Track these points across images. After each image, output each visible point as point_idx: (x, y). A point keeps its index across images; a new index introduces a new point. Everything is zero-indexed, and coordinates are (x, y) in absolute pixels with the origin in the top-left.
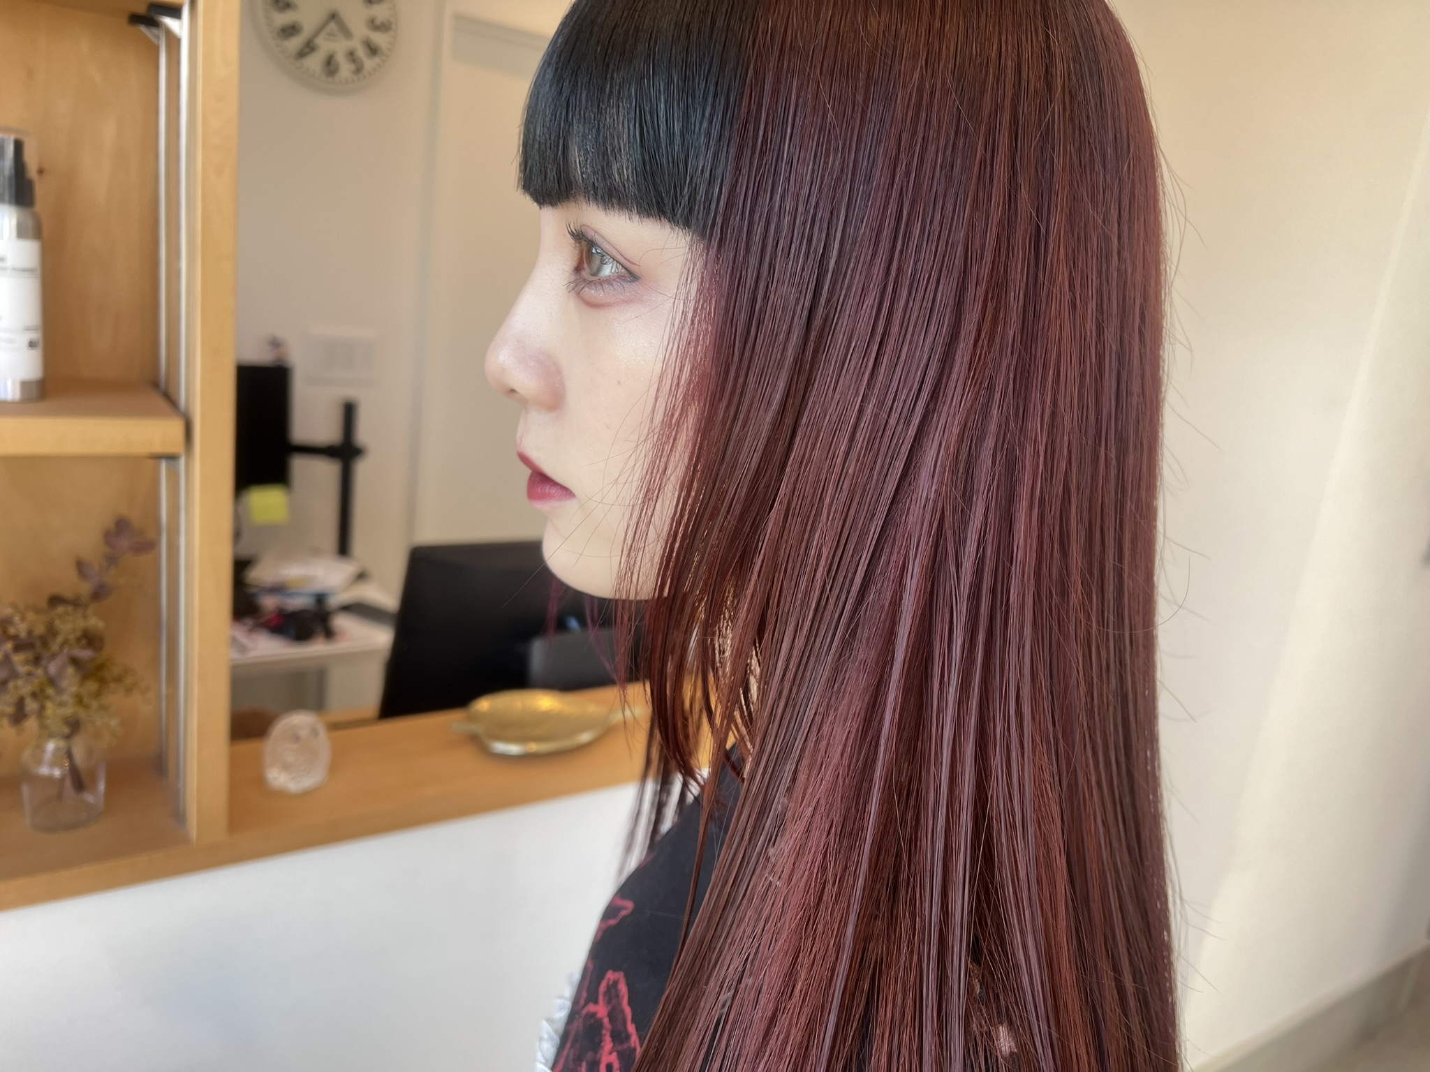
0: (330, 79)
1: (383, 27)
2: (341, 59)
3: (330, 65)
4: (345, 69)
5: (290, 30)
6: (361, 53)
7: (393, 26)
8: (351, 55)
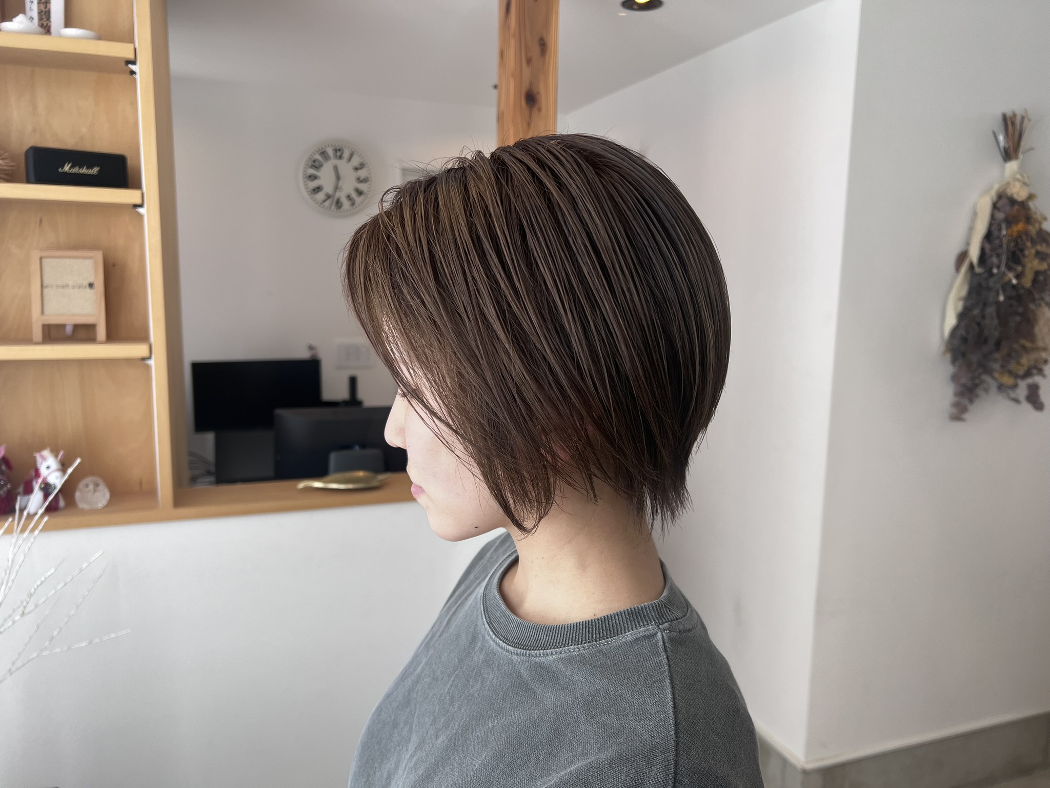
0: (339, 211)
1: (365, 180)
2: (344, 200)
3: (339, 204)
4: (346, 204)
5: (318, 189)
6: (354, 195)
7: (370, 179)
8: (349, 197)
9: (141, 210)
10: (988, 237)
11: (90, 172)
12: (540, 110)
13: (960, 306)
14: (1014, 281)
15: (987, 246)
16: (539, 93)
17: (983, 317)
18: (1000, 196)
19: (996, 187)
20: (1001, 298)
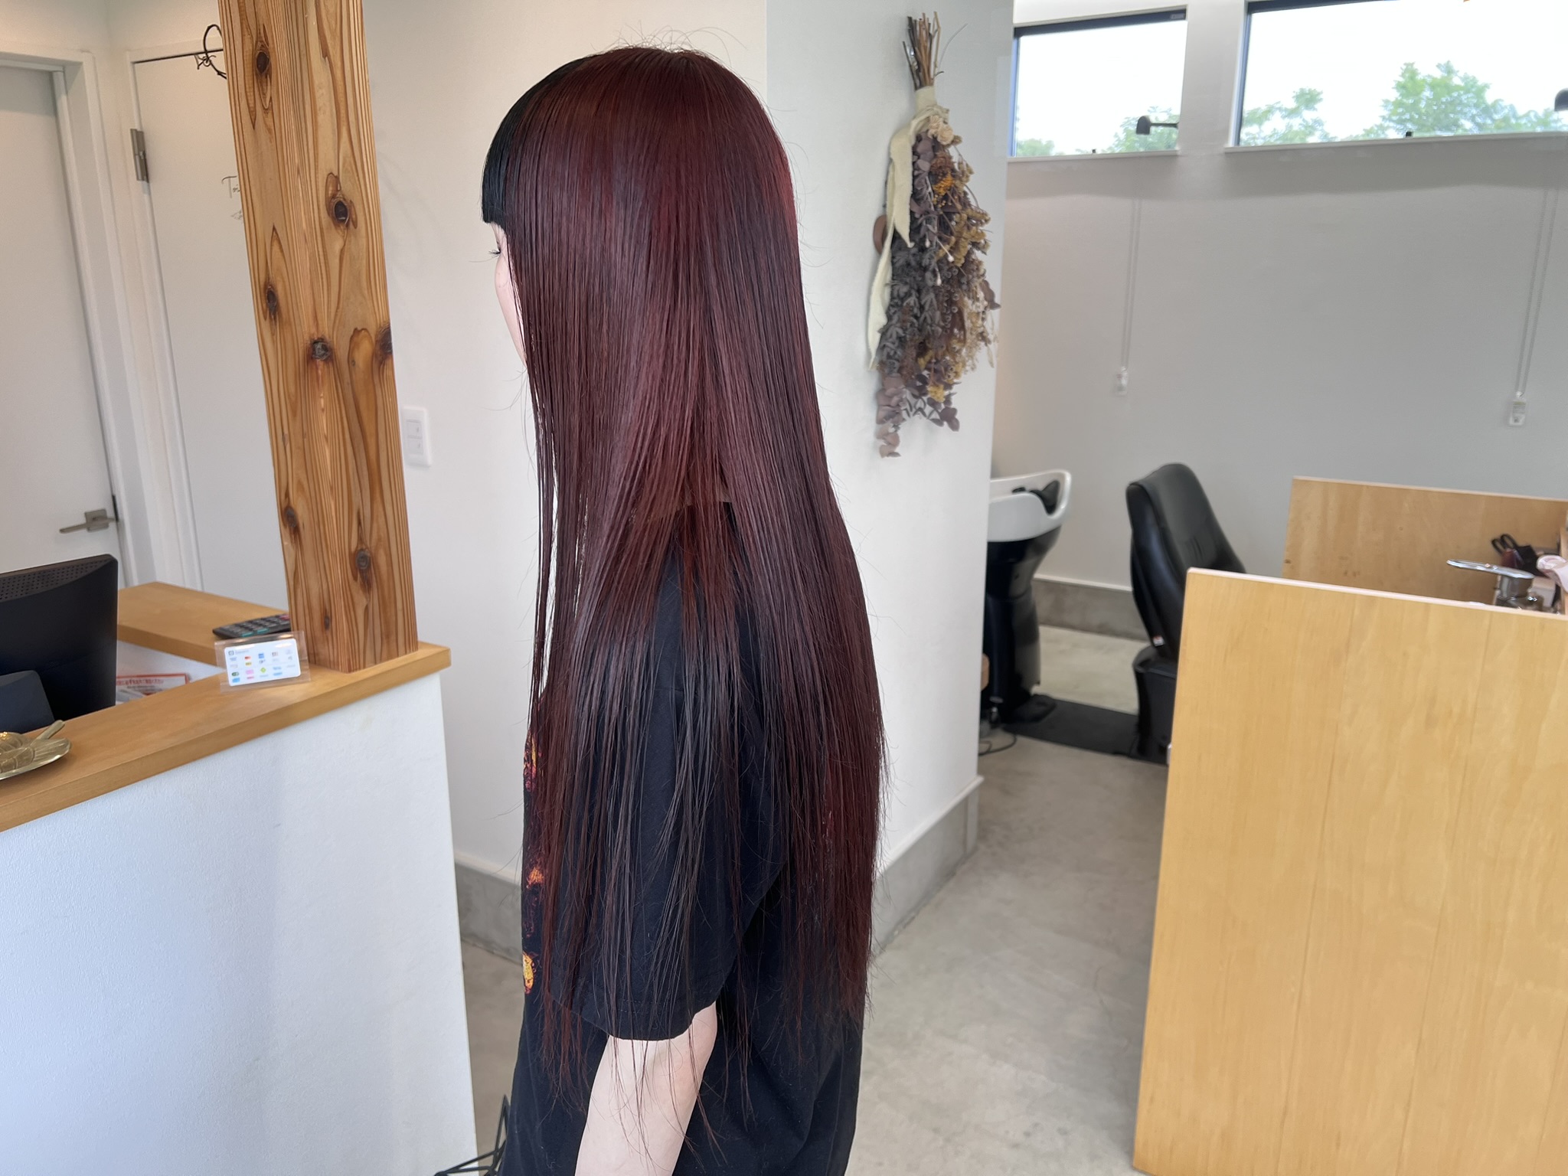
10: (916, 196)
13: (887, 297)
14: (951, 258)
15: (916, 209)
17: (922, 308)
18: (919, 139)
19: (914, 123)
20: (939, 282)
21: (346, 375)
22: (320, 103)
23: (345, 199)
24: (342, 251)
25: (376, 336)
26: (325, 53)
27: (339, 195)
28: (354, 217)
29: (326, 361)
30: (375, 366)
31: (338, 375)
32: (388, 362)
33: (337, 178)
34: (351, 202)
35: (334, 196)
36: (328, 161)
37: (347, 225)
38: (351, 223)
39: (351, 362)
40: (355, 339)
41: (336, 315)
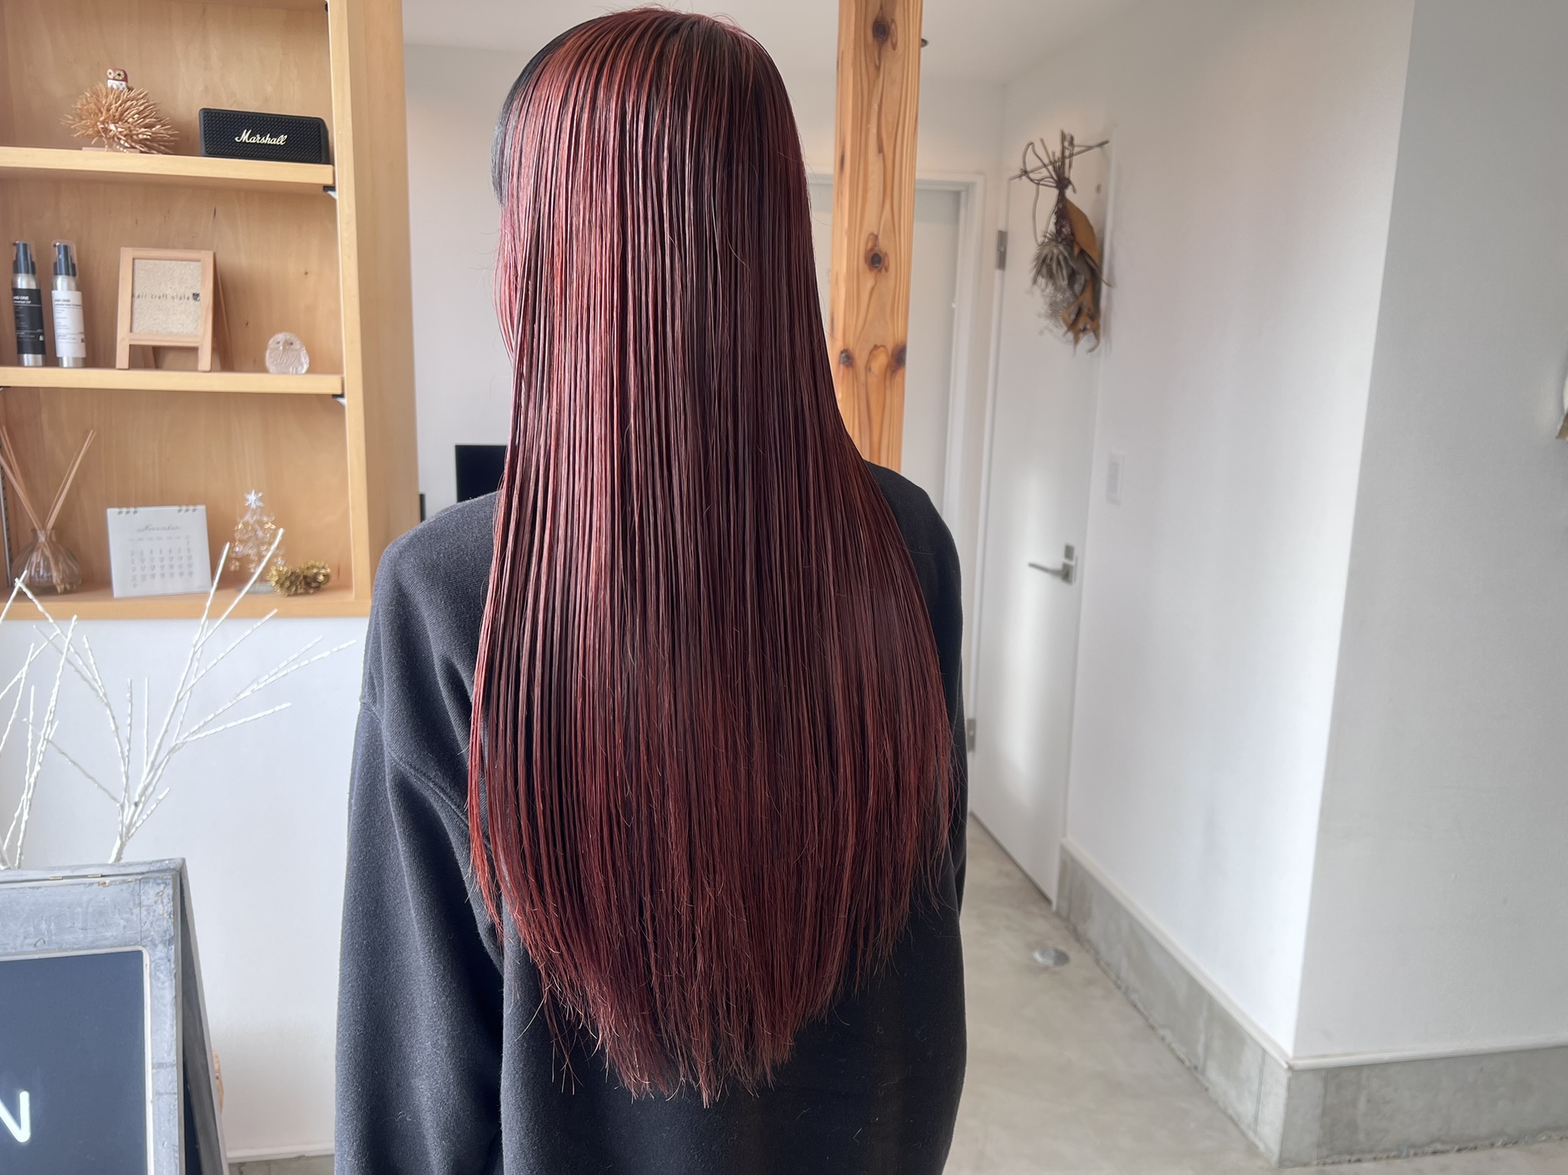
9: (331, 193)
11: (275, 141)
12: (894, 47)
16: (893, 21)
21: (862, 378)
22: (871, 184)
23: (881, 252)
24: (873, 289)
25: (893, 352)
26: (881, 150)
27: (876, 248)
28: (886, 264)
29: (847, 366)
30: (889, 373)
31: (856, 377)
32: (900, 372)
33: (876, 237)
34: (886, 254)
35: (872, 249)
36: (870, 224)
37: (880, 270)
38: (883, 271)
39: (868, 369)
40: (875, 352)
41: (861, 334)
